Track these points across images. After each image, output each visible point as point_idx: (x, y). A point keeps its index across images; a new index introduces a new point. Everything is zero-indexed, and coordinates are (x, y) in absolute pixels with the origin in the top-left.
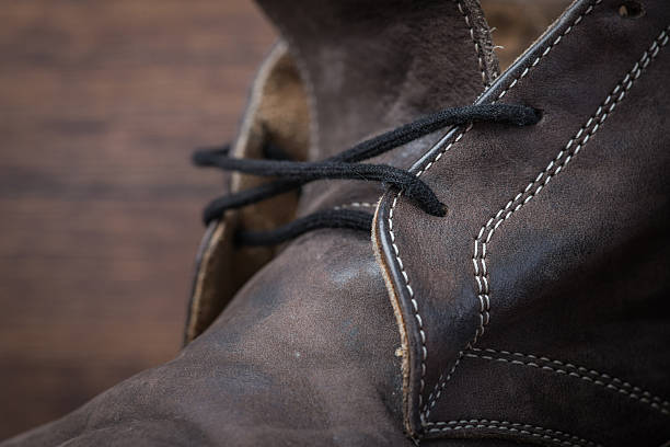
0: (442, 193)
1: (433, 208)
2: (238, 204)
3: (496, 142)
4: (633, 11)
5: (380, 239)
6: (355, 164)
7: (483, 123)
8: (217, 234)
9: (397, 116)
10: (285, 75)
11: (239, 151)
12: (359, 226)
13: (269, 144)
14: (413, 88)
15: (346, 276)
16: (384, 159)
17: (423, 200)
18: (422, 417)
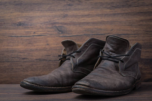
0: (75, 57)
1: (75, 58)
2: (62, 58)
3: (78, 53)
4: (87, 45)
5: (71, 60)
6: (70, 55)
8: (60, 61)
9: (72, 52)
10: (65, 50)
11: (62, 55)
12: (70, 59)
13: (64, 54)
14: (73, 50)
15: (69, 62)
17: (74, 57)
18: (74, 71)
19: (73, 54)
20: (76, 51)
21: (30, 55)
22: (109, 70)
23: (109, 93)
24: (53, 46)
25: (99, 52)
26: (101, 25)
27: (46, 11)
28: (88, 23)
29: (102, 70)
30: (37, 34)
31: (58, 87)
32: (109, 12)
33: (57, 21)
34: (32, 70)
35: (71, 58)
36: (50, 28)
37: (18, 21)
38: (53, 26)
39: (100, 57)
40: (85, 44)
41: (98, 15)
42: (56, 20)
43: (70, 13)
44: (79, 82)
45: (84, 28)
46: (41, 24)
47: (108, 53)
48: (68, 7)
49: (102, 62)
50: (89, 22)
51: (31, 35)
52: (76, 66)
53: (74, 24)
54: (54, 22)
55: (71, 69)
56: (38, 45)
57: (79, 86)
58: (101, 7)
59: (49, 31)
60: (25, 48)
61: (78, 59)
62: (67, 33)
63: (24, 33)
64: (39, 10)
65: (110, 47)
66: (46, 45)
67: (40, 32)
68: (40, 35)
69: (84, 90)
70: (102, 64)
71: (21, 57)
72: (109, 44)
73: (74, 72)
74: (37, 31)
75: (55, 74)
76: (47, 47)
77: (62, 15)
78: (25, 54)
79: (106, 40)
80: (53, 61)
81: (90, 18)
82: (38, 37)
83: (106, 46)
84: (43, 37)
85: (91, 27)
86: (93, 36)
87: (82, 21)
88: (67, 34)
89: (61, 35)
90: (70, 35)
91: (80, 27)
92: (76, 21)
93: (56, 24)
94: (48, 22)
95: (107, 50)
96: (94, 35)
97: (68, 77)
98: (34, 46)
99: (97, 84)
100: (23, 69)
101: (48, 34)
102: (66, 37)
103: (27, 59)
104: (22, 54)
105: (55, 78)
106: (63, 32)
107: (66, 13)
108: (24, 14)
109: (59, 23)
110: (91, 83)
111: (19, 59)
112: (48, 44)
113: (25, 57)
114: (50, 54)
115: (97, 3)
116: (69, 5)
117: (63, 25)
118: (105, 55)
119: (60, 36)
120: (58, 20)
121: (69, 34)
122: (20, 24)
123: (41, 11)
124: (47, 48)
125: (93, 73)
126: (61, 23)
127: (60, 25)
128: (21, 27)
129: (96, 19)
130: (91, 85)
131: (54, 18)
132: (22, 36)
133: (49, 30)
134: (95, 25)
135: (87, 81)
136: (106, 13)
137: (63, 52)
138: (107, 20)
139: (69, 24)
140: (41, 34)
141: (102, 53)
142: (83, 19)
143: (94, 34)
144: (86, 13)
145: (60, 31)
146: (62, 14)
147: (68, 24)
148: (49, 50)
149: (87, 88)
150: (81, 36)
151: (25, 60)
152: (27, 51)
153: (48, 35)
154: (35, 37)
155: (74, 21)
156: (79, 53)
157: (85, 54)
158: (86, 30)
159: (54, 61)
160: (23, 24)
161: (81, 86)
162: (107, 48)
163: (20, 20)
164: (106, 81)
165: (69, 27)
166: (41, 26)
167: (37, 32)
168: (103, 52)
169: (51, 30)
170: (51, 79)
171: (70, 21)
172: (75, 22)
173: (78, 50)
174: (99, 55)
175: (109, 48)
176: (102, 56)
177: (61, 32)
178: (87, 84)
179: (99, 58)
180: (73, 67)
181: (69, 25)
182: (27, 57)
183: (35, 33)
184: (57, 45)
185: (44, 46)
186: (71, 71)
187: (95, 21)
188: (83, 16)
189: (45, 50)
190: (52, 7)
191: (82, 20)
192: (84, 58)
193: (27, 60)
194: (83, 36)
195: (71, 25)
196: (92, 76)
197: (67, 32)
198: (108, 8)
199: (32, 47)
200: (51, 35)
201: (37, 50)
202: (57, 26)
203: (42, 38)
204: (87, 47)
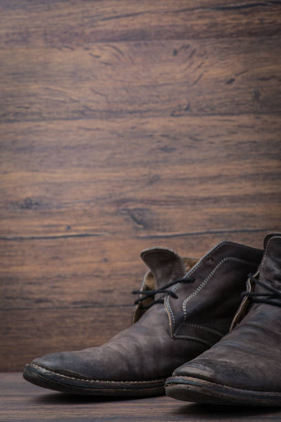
0: (177, 295)
1: (177, 298)
2: (141, 300)
3: (187, 285)
4: (212, 260)
5: (167, 303)
6: (163, 290)
7: (185, 282)
8: (137, 306)
9: (171, 281)
10: (150, 276)
11: (141, 290)
12: (162, 302)
13: (147, 288)
14: (173, 276)
15: (160, 311)
16: (168, 289)
17: (174, 296)
18: (174, 335)
19: (173, 288)
20: (181, 279)
21: (57, 290)
22: (272, 332)
23: (271, 398)
24: (119, 264)
25: (246, 280)
26: (254, 204)
27: (101, 167)
28: (216, 200)
29: (251, 333)
30: (76, 231)
31: (130, 381)
32: (277, 167)
33: (131, 195)
34: (62, 333)
35: (167, 299)
36: (112, 214)
37: (24, 196)
38: (121, 208)
39: (247, 295)
40: (207, 258)
41: (244, 177)
42: (129, 192)
43: (168, 171)
44: (185, 368)
45: (207, 213)
46: (86, 202)
47: (269, 285)
48: (162, 155)
49: (252, 309)
50: (221, 198)
51: (59, 235)
52: (181, 323)
53: (178, 202)
54: (122, 197)
55: (167, 331)
56: (78, 263)
57: (186, 378)
58: (253, 153)
59: (108, 224)
60: (44, 270)
61: (186, 302)
62: (161, 227)
63: (40, 229)
64: (79, 166)
65: (275, 266)
66: (101, 262)
67: (85, 225)
68: (84, 233)
69: (199, 389)
70: (252, 314)
71: (31, 296)
72: (273, 259)
73: (174, 338)
74: (74, 222)
75: (120, 345)
76: (104, 267)
77: (146, 177)
78: (44, 288)
79: (265, 248)
80: (122, 307)
81: (223, 186)
82: (78, 240)
83: (265, 263)
84: (91, 239)
85: (225, 210)
86: (232, 234)
87: (202, 195)
88: (158, 230)
89: (143, 235)
90: (168, 234)
91: (196, 210)
92: (185, 195)
93: (128, 204)
94: (105, 198)
95: (268, 277)
96: (236, 231)
97: (157, 352)
98: (69, 265)
99: (235, 371)
100: (39, 330)
101: (105, 231)
102: (155, 240)
103: (47, 301)
104: (33, 288)
105: (121, 357)
106: (147, 226)
107: (154, 172)
108: (40, 177)
109: (137, 200)
110: (217, 372)
111: (27, 301)
112: (106, 260)
113: (42, 296)
114: (112, 288)
115: (241, 143)
116: (165, 149)
117: (149, 207)
118: (262, 291)
119: (138, 238)
120: (134, 191)
121: (164, 231)
122: (28, 204)
123: (87, 166)
124: (102, 272)
125: (227, 340)
126: (142, 201)
127: (140, 206)
128: (30, 212)
129: (240, 188)
130: (219, 377)
131: (121, 187)
132: (33, 238)
133: (108, 219)
134: (238, 204)
135: (208, 363)
136: (266, 171)
137: (145, 281)
138: (270, 191)
139: (165, 201)
140: (85, 230)
141: (253, 284)
142: (203, 187)
143: (233, 229)
144: (212, 170)
145: (139, 223)
146: (145, 175)
147: (163, 203)
148: (109, 276)
149: (206, 386)
150: (199, 236)
151: (43, 305)
152: (49, 279)
153: (107, 234)
154: (69, 239)
155: (179, 194)
156: (189, 283)
157: (205, 288)
158: (211, 220)
159: (124, 306)
160: (37, 204)
161: (190, 378)
162: (268, 270)
163: (30, 194)
164: (261, 364)
165: (165, 211)
166: (88, 208)
167: (75, 225)
168: (256, 281)
169: (114, 219)
170: (110, 358)
171: (167, 193)
172: (182, 197)
173: (186, 276)
174: (245, 289)
175: (273, 270)
176: (253, 293)
177: (141, 226)
178: (207, 372)
179: (246, 298)
180: (173, 324)
181: (165, 207)
182: (49, 297)
183: (69, 228)
184: (130, 260)
185: (95, 266)
186: (166, 336)
187: (237, 192)
188: (203, 179)
189: (97, 276)
190: (116, 156)
191: (199, 191)
192: (204, 299)
193: (49, 304)
194: (203, 235)
195: (170, 207)
196: (223, 351)
197: (158, 225)
198: (273, 157)
199: (62, 269)
200: (114, 233)
201: (75, 276)
202: (131, 208)
203: (89, 243)
204: (212, 267)
